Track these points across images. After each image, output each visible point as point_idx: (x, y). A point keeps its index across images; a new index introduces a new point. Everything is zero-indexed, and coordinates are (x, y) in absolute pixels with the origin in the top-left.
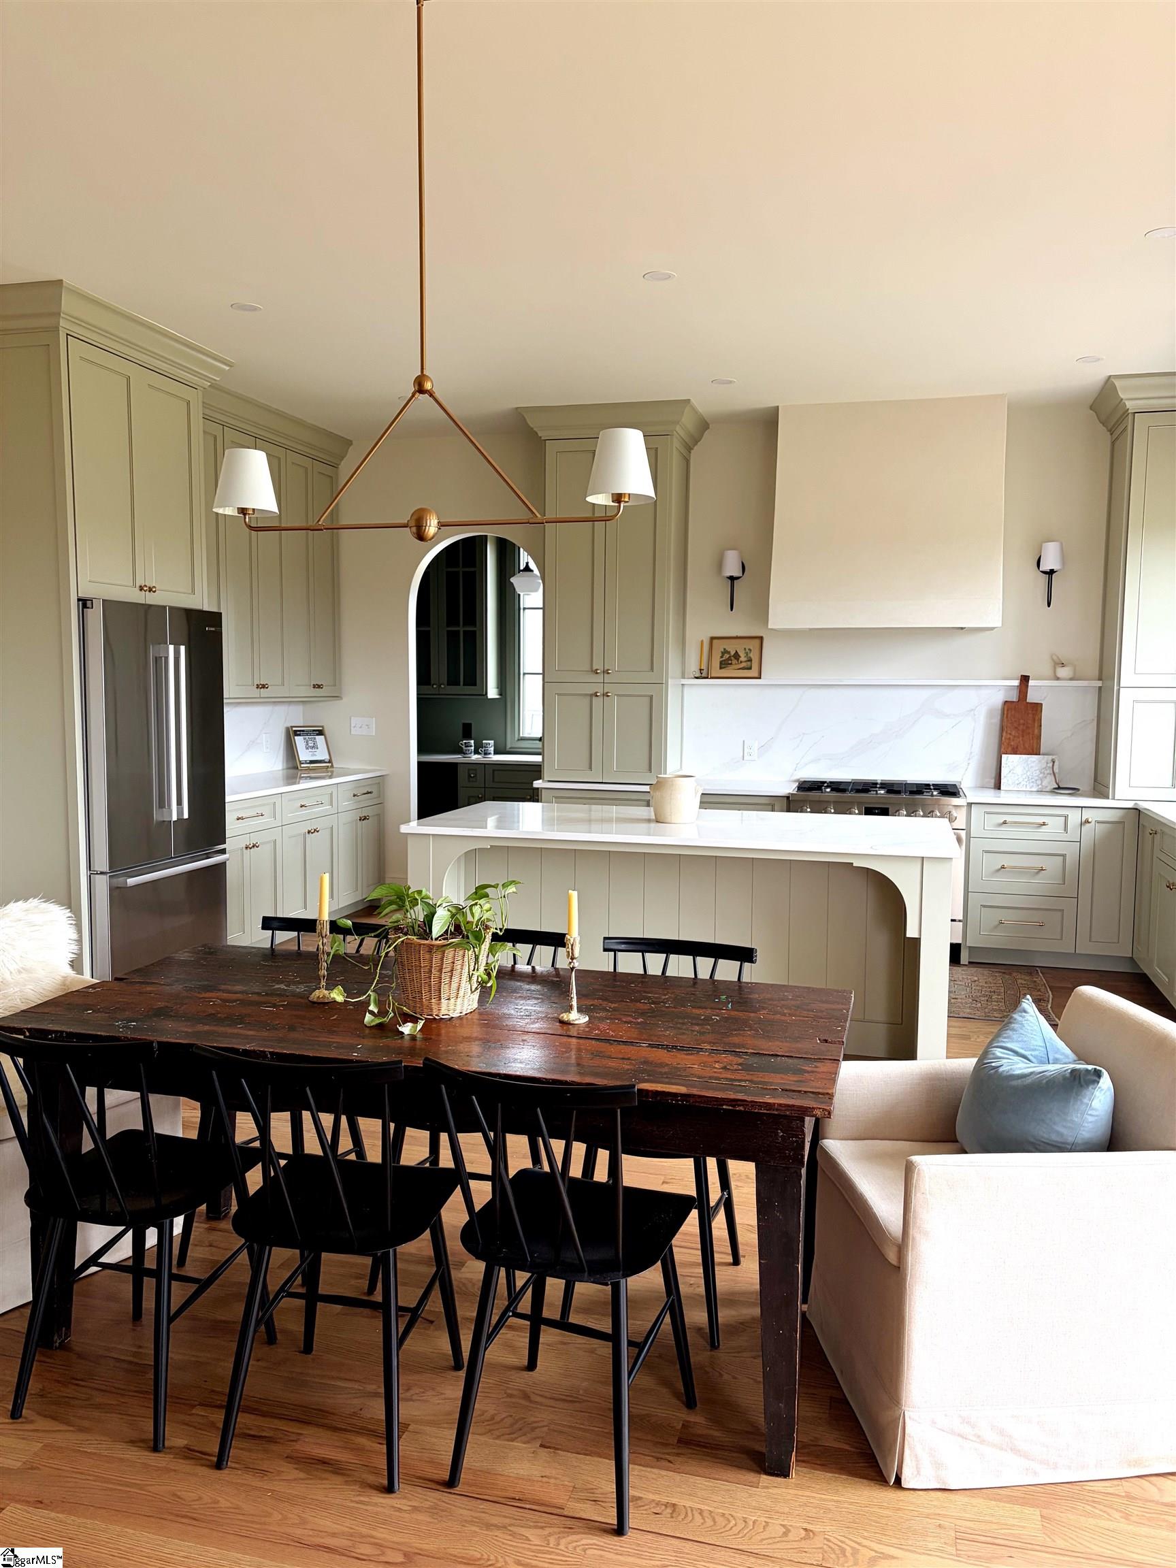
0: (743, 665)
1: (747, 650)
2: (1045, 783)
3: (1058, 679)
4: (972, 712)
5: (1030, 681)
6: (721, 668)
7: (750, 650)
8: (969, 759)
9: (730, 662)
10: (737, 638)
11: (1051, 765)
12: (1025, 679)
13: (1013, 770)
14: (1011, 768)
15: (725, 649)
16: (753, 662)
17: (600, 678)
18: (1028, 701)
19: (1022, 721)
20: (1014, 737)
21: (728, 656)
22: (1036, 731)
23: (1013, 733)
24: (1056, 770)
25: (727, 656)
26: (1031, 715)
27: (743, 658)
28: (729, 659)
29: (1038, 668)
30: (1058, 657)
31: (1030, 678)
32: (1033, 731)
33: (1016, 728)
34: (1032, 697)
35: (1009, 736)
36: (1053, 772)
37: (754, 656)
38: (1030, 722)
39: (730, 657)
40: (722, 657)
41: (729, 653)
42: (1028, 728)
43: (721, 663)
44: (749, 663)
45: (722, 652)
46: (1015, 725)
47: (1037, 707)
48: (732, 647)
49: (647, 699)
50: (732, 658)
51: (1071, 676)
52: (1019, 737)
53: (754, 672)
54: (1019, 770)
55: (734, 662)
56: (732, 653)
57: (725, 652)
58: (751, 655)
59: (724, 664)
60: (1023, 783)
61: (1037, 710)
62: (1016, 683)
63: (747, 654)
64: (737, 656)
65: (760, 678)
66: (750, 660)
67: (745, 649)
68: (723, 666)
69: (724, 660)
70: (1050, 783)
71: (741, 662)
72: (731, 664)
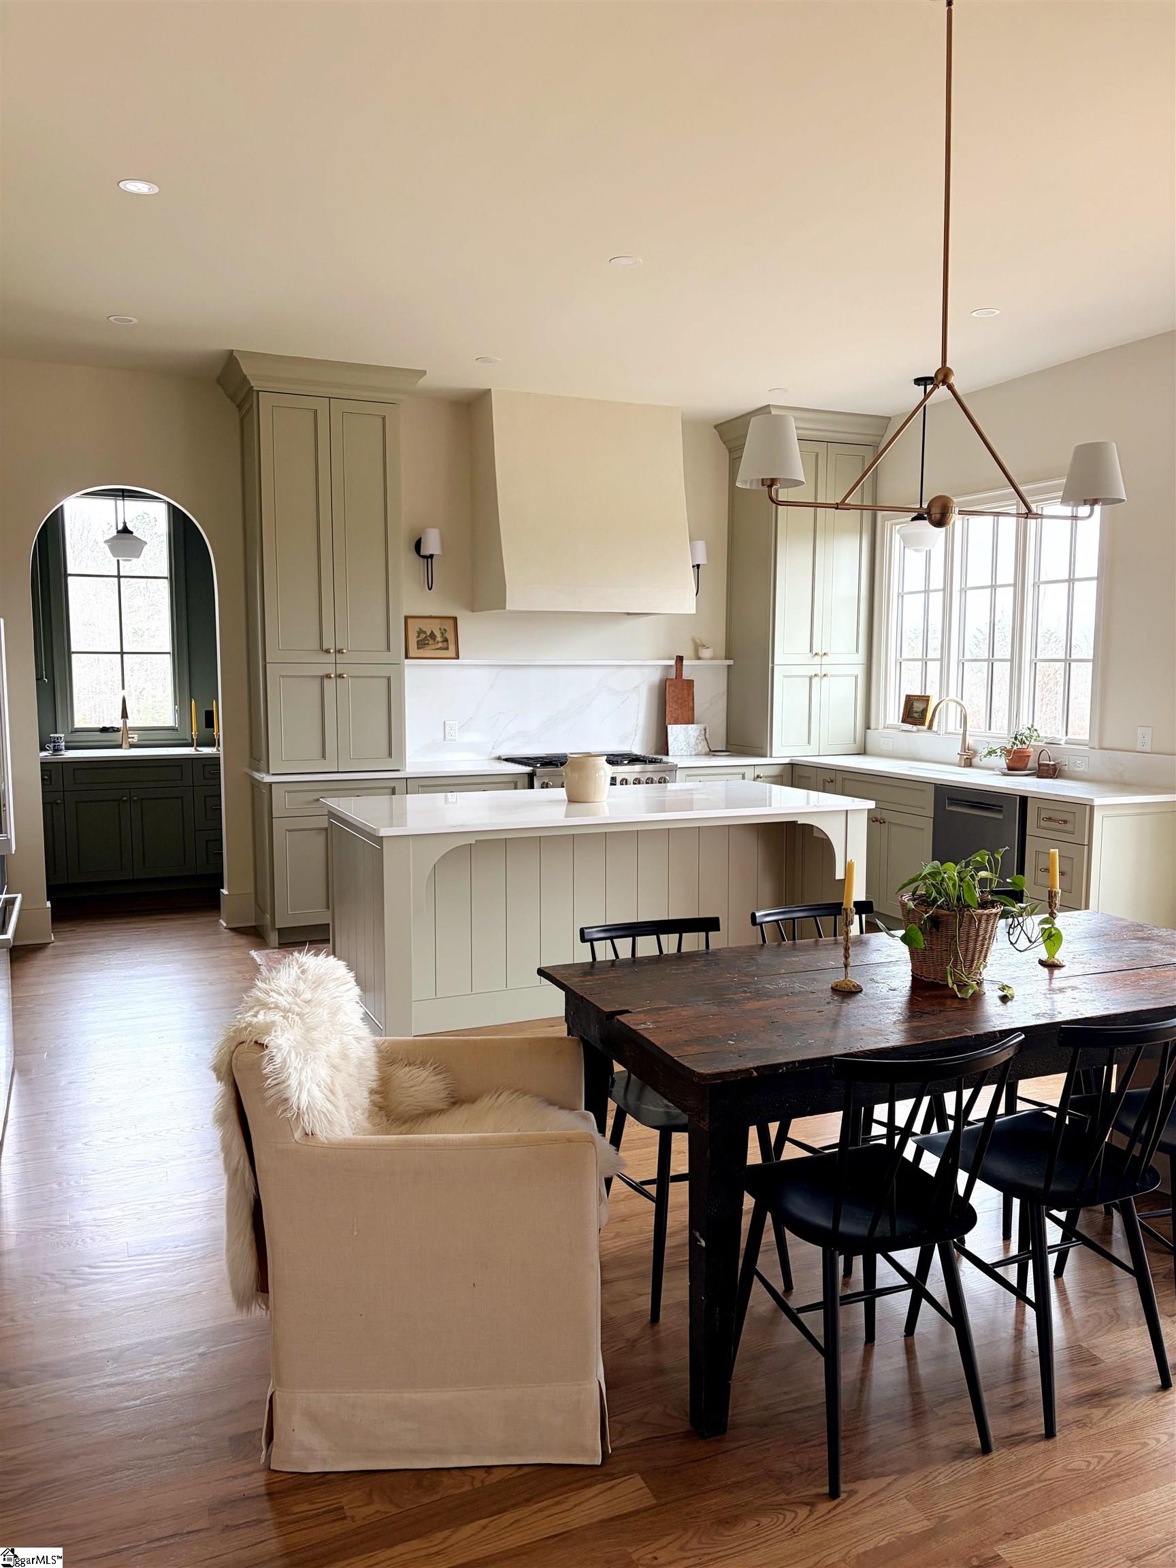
0: (440, 645)
1: (442, 631)
2: (700, 748)
3: (699, 658)
4: (637, 689)
5: (684, 661)
6: (418, 648)
7: (445, 630)
8: (636, 731)
9: (427, 642)
10: (431, 617)
11: (703, 732)
12: (680, 659)
13: (676, 738)
14: (675, 736)
15: (420, 629)
16: (449, 642)
17: (331, 658)
18: (683, 678)
19: (680, 696)
20: (675, 709)
21: (425, 635)
22: (691, 704)
23: (674, 706)
24: (707, 737)
25: (422, 636)
26: (686, 691)
27: (439, 638)
28: (425, 638)
29: (686, 652)
30: (700, 641)
31: (684, 658)
32: (689, 704)
33: (676, 702)
34: (686, 675)
35: (671, 709)
36: (706, 738)
37: (450, 636)
38: (685, 696)
39: (426, 637)
40: (418, 637)
41: (425, 632)
42: (685, 701)
43: (418, 642)
44: (445, 643)
45: (418, 632)
46: (675, 699)
47: (690, 683)
48: (428, 627)
49: (385, 681)
50: (429, 638)
51: (711, 656)
52: (678, 710)
53: (451, 653)
54: (681, 737)
55: (431, 642)
56: (428, 633)
57: (421, 632)
58: (447, 635)
59: (421, 644)
60: (685, 749)
61: (690, 687)
62: (672, 662)
63: (442, 633)
64: (433, 636)
65: (458, 658)
66: (446, 640)
67: (440, 629)
68: (421, 646)
69: (421, 640)
70: (703, 747)
71: (438, 642)
72: (428, 644)
